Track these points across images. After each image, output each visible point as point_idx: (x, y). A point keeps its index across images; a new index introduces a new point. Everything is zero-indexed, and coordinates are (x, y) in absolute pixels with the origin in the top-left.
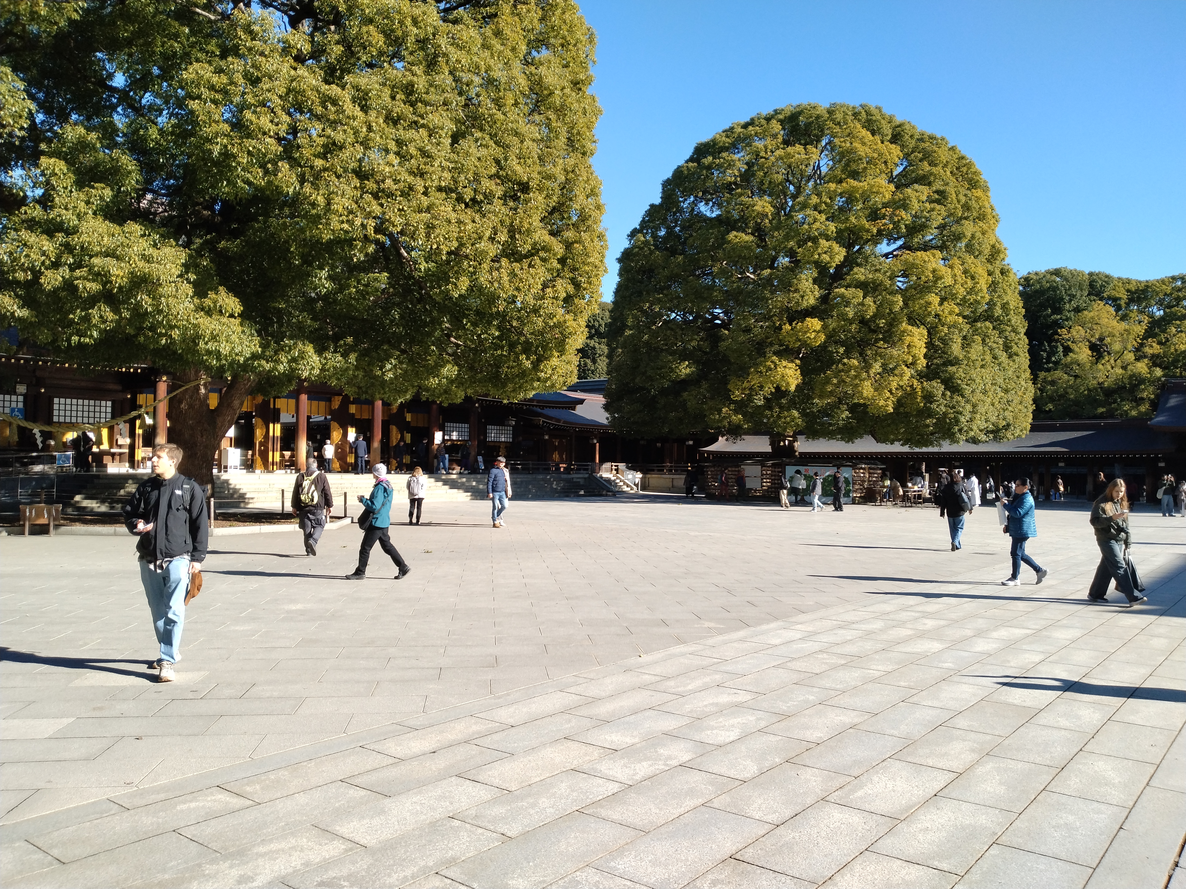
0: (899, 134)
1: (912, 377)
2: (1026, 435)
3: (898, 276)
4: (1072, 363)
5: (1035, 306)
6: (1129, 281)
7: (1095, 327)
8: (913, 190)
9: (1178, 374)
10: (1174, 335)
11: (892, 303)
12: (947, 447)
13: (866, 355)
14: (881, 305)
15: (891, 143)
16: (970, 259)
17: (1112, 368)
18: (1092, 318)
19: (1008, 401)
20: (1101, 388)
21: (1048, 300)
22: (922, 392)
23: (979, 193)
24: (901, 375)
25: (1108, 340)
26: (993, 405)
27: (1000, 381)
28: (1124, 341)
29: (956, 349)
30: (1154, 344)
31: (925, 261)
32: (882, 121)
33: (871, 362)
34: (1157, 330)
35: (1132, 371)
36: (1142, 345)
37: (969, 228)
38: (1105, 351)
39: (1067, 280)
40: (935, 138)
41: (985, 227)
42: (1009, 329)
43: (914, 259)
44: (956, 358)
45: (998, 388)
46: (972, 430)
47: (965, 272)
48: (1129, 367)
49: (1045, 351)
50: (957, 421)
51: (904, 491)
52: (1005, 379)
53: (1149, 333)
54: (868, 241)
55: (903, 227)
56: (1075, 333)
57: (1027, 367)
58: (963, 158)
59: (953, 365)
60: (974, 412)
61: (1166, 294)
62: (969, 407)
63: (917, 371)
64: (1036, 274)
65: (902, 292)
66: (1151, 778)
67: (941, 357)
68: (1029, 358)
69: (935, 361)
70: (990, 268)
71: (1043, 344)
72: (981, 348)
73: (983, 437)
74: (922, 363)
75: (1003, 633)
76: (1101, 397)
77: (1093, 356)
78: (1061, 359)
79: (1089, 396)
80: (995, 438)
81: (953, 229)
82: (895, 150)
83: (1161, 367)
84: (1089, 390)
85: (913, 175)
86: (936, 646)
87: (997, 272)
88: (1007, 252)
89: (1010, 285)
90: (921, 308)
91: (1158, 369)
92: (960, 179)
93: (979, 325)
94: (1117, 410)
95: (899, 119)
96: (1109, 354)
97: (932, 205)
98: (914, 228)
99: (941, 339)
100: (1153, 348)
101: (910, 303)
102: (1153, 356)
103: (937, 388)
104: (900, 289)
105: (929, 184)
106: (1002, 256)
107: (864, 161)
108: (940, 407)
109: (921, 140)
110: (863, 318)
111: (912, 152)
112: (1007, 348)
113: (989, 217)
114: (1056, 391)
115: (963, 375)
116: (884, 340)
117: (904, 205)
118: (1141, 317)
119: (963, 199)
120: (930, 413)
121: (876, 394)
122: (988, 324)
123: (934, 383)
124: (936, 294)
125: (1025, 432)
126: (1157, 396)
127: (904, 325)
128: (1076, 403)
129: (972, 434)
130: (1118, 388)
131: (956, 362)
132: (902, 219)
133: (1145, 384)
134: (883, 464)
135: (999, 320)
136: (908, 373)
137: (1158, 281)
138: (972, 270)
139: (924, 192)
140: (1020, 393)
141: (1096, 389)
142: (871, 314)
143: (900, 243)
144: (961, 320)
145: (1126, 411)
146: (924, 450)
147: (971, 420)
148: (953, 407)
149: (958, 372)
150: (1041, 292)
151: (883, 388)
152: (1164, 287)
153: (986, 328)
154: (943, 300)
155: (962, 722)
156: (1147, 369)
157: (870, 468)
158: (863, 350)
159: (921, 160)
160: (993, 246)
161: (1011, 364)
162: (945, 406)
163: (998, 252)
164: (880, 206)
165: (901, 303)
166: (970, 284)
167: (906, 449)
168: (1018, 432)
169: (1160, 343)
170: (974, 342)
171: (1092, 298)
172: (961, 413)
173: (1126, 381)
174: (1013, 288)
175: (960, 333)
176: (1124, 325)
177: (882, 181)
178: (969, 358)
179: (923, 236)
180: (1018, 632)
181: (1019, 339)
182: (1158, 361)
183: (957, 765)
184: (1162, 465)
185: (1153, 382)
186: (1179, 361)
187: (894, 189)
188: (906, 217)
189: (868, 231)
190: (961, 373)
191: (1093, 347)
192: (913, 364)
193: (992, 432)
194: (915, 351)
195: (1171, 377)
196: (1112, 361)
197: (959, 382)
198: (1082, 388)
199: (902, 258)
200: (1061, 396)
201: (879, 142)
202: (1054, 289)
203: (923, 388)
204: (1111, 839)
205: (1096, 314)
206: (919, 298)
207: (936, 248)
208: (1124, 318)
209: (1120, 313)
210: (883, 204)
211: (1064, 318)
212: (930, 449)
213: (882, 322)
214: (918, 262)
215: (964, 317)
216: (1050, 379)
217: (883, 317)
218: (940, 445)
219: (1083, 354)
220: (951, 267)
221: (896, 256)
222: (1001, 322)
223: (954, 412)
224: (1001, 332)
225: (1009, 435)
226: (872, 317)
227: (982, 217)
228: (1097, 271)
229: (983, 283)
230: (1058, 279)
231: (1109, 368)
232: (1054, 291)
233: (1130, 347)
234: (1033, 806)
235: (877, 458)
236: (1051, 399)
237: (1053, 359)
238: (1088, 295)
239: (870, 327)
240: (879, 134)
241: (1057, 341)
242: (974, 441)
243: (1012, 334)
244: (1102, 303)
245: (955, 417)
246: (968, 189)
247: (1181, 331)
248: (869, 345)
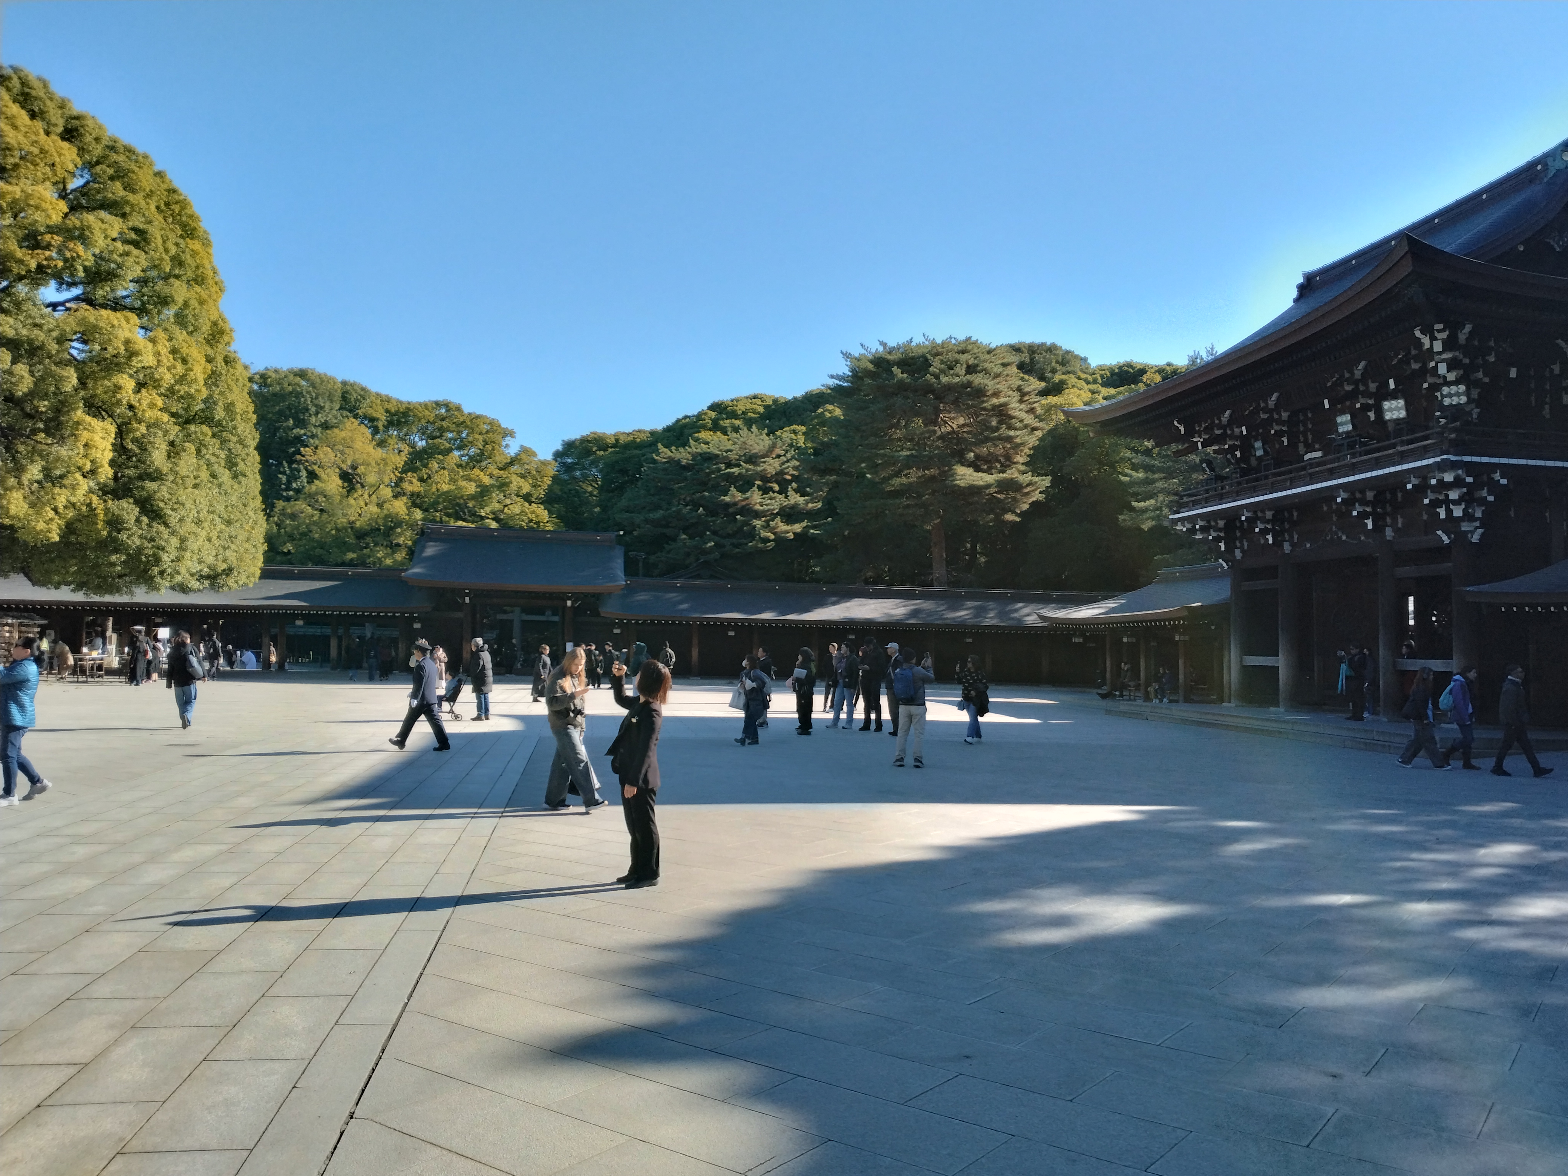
0: (76, 130)
1: (91, 491)
2: (255, 583)
3: (71, 340)
4: (316, 493)
5: (274, 414)
6: (388, 400)
7: (347, 451)
8: (97, 218)
9: (438, 519)
10: (436, 472)
11: (60, 379)
12: (141, 596)
13: (17, 452)
14: (42, 379)
15: (63, 139)
16: (181, 335)
17: (366, 504)
18: (344, 439)
19: (230, 537)
20: (352, 528)
21: (289, 408)
22: (105, 515)
23: (196, 245)
24: (74, 487)
25: (361, 469)
26: (209, 540)
27: (220, 508)
28: (380, 473)
29: (158, 457)
30: (415, 481)
31: (113, 326)
32: (48, 103)
33: (24, 462)
34: (418, 464)
35: (388, 510)
36: (401, 479)
37: (180, 291)
38: (358, 482)
39: (313, 385)
40: (134, 153)
41: (204, 294)
42: (235, 439)
43: (96, 319)
44: (157, 470)
45: (216, 518)
46: (178, 573)
47: (174, 351)
48: (386, 505)
49: (284, 473)
50: (157, 560)
51: (75, 660)
52: (227, 506)
53: (410, 467)
54: (20, 278)
55: (81, 269)
56: (322, 456)
57: (257, 493)
58: (174, 191)
59: (153, 479)
60: (182, 548)
61: (428, 422)
62: (175, 542)
63: (98, 484)
64: (276, 371)
65: (79, 365)
66: (342, 1014)
67: (136, 467)
68: (260, 481)
69: (127, 472)
70: (210, 352)
71: (281, 464)
72: (195, 460)
73: (194, 584)
74: (106, 473)
75: (188, 853)
76: (351, 540)
77: (343, 488)
78: (303, 487)
79: (336, 538)
80: (212, 585)
81: (156, 288)
82: (68, 154)
83: (420, 508)
84: (337, 530)
85: (99, 197)
86: (86, 883)
87: (220, 360)
88: (234, 334)
89: (237, 380)
90: (106, 393)
91: (418, 510)
92: (170, 220)
93: (192, 428)
94: (369, 557)
95: (77, 107)
96: (363, 486)
97: (127, 248)
98: (98, 273)
99: (135, 440)
100: (413, 485)
101: (90, 383)
102: (413, 494)
103: (128, 510)
104: (75, 359)
105: (124, 216)
106: (226, 338)
107: (17, 154)
108: (133, 538)
109: (112, 148)
110: (12, 395)
111: (98, 163)
112: (231, 464)
113: (211, 282)
114: (297, 528)
115: (167, 496)
116: (47, 431)
117: (82, 236)
118: (401, 446)
119: (173, 250)
120: (118, 547)
121: (31, 511)
122: (205, 428)
123: (124, 503)
124: (131, 376)
125: (252, 579)
126: (415, 543)
127: (79, 414)
128: (322, 545)
129: (178, 579)
130: (372, 530)
131: (157, 476)
132: (79, 256)
133: (401, 527)
134: (44, 617)
135: (221, 425)
136: (84, 485)
137: (420, 404)
138: (185, 351)
139: (115, 226)
140: (247, 527)
141: (345, 529)
142: (26, 390)
143: (77, 291)
144: (165, 417)
145: (379, 559)
146: (108, 598)
147: (178, 559)
148: (152, 540)
149: (161, 491)
150: (279, 397)
151: (44, 504)
152: (427, 412)
153: (202, 433)
154: (140, 386)
155: (102, 989)
156: (405, 509)
157: (21, 625)
158: (10, 442)
159: (112, 178)
160: (215, 324)
161: (236, 486)
162: (141, 537)
163: (222, 332)
164: (42, 229)
165: (75, 381)
166: (180, 369)
167: (79, 597)
168: (243, 579)
169: (421, 480)
170: (185, 451)
171: (345, 413)
172: (163, 549)
173: (381, 522)
174: (240, 384)
175: (164, 436)
176: (380, 453)
177: (47, 193)
178: (176, 473)
179: (112, 290)
180: (209, 850)
181: (248, 455)
182: (418, 501)
183: (81, 1053)
184: (417, 626)
185: (411, 526)
186: (438, 503)
187: (66, 210)
188: (86, 256)
189: (21, 262)
190: (164, 493)
191: (345, 476)
192: (93, 472)
193: (208, 577)
194: (95, 454)
195: (431, 521)
196: (366, 496)
197: (161, 505)
198: (329, 527)
199: (78, 314)
200: (304, 534)
201: (42, 132)
202: (298, 395)
203: (107, 510)
204: (279, 1105)
205: (350, 434)
206: (103, 378)
207: (132, 309)
208: (381, 444)
209: (378, 437)
210: (48, 226)
211: (309, 434)
212: (117, 598)
213: (43, 405)
214: (102, 324)
215: (173, 415)
216: (289, 511)
217: (45, 396)
218: (132, 593)
219: (332, 484)
220: (153, 341)
221: (68, 309)
222: (224, 429)
223: (153, 547)
224: (223, 442)
225: (231, 582)
226: (25, 395)
227: (199, 280)
228: (352, 381)
229: (199, 371)
230: (303, 383)
231: (362, 504)
232: (297, 397)
233: (387, 481)
234: (185, 1086)
235: (34, 609)
236: (291, 538)
237: (294, 485)
238: (340, 409)
239: (22, 409)
240: (43, 119)
241: (299, 462)
242: (183, 589)
243: (238, 446)
244: (356, 422)
245: (154, 555)
246: (181, 236)
247: (444, 468)
248: (22, 435)
